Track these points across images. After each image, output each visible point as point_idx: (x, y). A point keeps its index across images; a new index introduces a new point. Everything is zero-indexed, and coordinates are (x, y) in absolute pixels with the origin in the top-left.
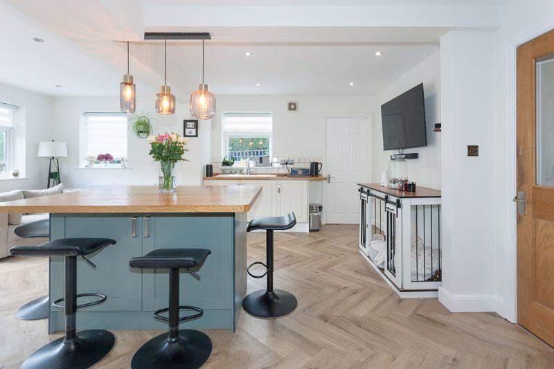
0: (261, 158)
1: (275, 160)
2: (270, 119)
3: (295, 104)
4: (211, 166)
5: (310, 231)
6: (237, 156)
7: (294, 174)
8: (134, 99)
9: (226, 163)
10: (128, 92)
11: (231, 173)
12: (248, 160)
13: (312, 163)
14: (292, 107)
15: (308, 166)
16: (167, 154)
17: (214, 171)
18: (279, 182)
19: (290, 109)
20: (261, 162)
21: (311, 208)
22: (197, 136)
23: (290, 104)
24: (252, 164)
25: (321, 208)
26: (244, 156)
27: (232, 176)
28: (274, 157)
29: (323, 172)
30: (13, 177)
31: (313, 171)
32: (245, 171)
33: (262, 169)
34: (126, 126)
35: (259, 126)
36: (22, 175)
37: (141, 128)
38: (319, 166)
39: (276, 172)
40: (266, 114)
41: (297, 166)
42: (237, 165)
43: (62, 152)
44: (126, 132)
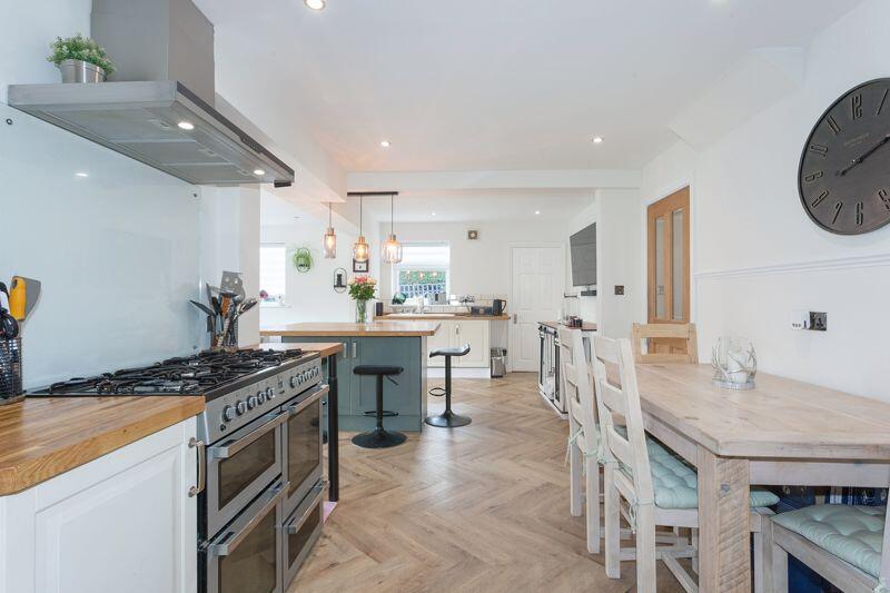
0: (437, 295)
1: (453, 297)
2: (446, 250)
3: (476, 233)
4: (381, 304)
5: (492, 377)
6: (409, 292)
7: (475, 312)
8: (334, 246)
9: (396, 301)
10: (330, 241)
11: (403, 312)
12: (422, 296)
13: (495, 301)
14: (473, 235)
15: (491, 305)
16: (363, 292)
17: (385, 310)
18: (457, 322)
19: (470, 238)
20: (437, 299)
21: (493, 352)
22: (367, 271)
23: (470, 233)
24: (426, 302)
25: (505, 352)
26: (418, 291)
27: (403, 315)
28: (452, 292)
29: (508, 310)
31: (497, 310)
32: (418, 310)
33: (438, 308)
34: (284, 259)
35: (434, 257)
37: (302, 261)
38: (503, 303)
39: (453, 310)
40: (442, 244)
41: (477, 304)
42: (409, 302)
44: (284, 266)
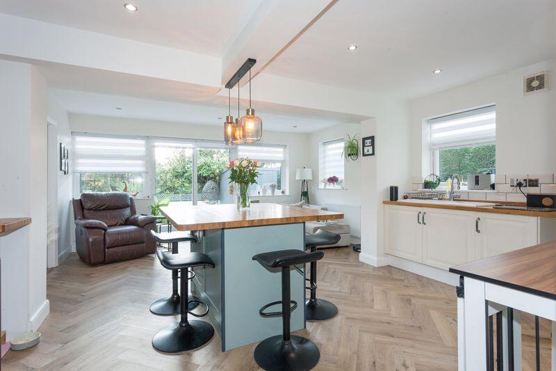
0: (478, 177)
2: (492, 116)
3: (539, 79)
4: (396, 188)
9: (428, 185)
14: (535, 84)
17: (401, 194)
19: (531, 89)
20: (477, 182)
22: (373, 154)
23: (531, 81)
24: (464, 187)
30: (281, 194)
36: (287, 193)
40: (489, 108)
43: (309, 177)
